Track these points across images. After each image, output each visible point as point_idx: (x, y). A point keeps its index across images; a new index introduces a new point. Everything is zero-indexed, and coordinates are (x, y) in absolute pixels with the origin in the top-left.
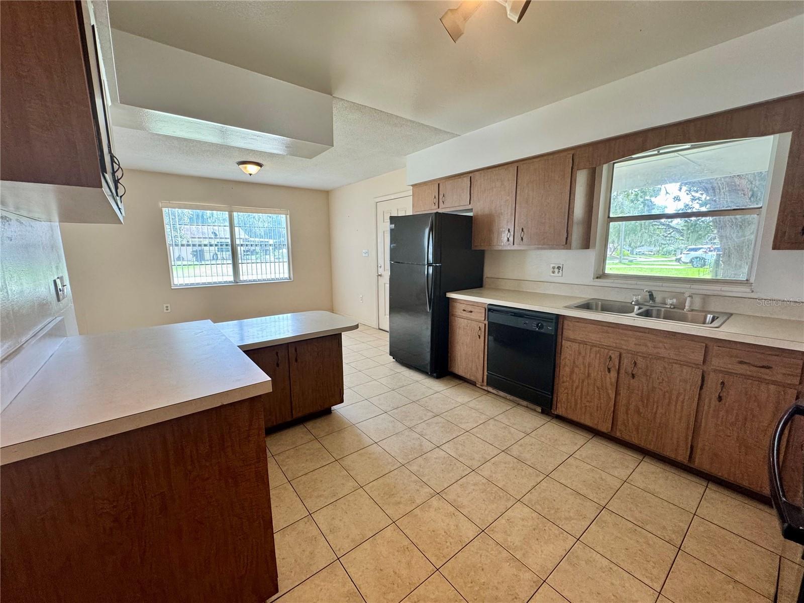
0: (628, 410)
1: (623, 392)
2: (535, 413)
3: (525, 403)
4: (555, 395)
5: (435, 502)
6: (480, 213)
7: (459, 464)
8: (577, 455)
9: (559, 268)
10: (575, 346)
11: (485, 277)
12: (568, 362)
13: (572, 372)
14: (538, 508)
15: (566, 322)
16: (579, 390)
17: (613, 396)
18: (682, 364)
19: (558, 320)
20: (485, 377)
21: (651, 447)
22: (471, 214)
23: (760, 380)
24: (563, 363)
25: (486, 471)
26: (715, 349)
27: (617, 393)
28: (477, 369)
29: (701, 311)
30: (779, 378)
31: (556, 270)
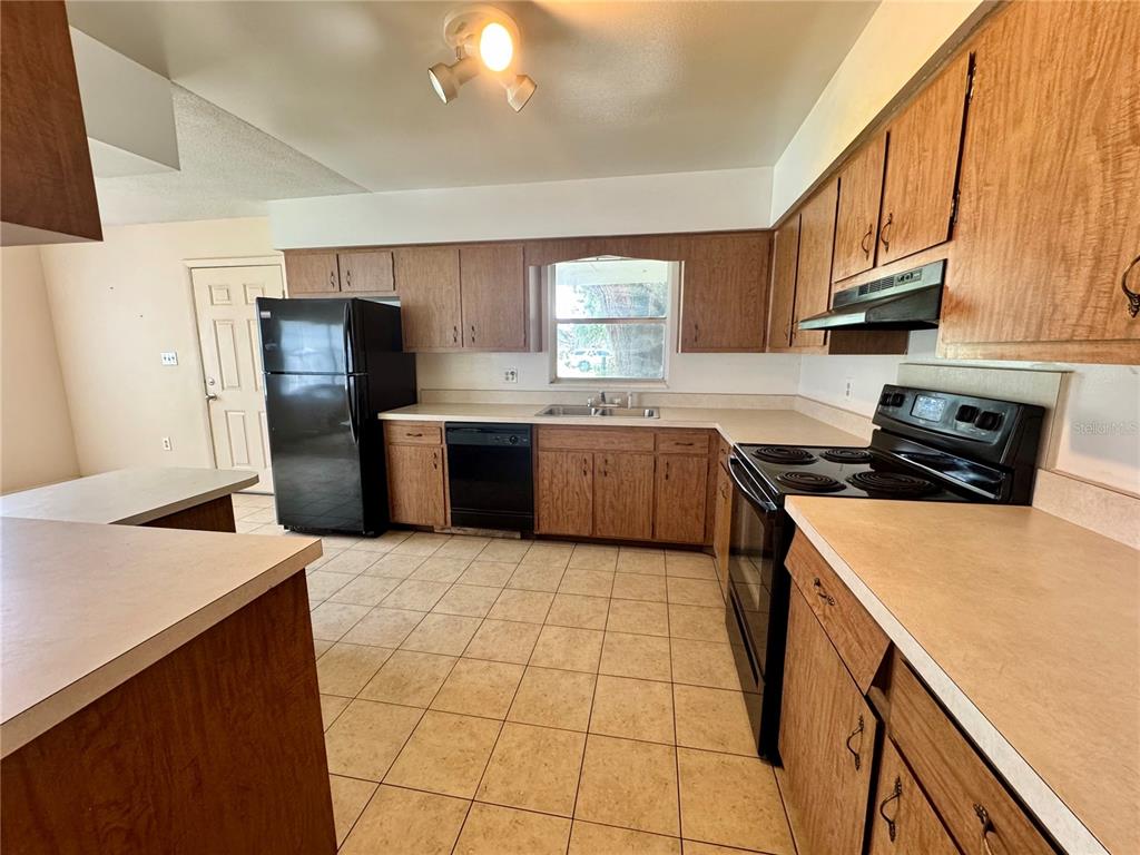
0: (604, 507)
1: (599, 493)
2: (513, 541)
3: (501, 534)
4: (536, 514)
5: (462, 666)
6: (411, 304)
7: (465, 619)
8: (570, 566)
9: (512, 373)
10: (551, 455)
11: (419, 389)
12: (546, 475)
13: (551, 483)
14: (564, 623)
15: (540, 431)
16: (559, 502)
17: (590, 497)
18: (641, 453)
19: (530, 429)
20: (449, 516)
21: (625, 536)
22: (397, 304)
23: (688, 455)
24: (541, 476)
25: (498, 612)
26: (661, 436)
27: (594, 495)
28: (436, 508)
29: (638, 407)
30: (699, 452)
31: (510, 376)
